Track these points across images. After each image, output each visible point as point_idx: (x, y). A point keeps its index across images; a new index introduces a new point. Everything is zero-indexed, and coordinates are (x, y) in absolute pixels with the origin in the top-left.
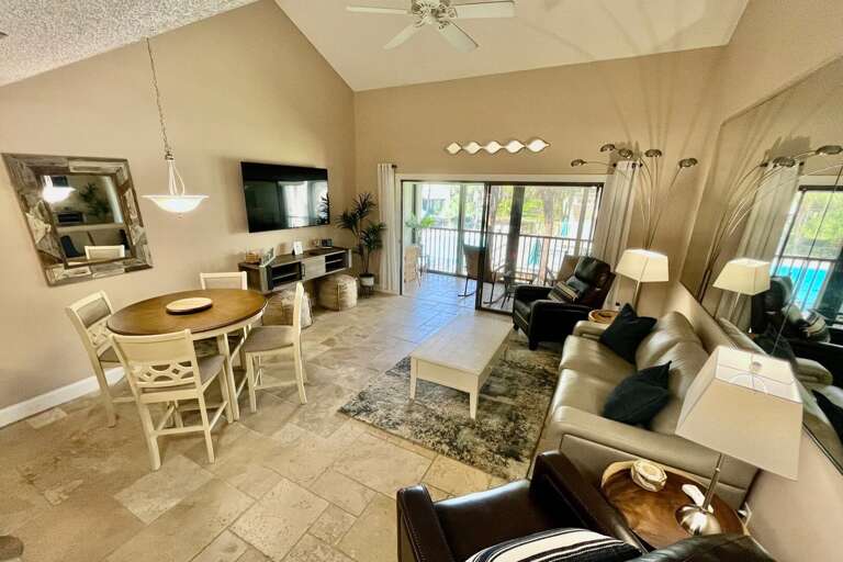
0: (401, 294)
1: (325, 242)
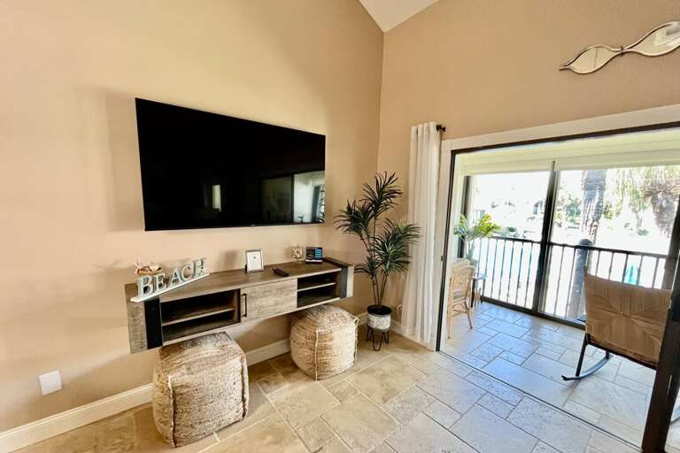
0: (438, 349)
1: (311, 252)
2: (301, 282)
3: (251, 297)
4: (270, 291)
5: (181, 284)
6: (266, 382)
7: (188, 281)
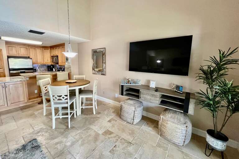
2: (163, 96)
3: (142, 93)
4: (149, 94)
5: (132, 84)
6: (148, 124)
7: (134, 84)
